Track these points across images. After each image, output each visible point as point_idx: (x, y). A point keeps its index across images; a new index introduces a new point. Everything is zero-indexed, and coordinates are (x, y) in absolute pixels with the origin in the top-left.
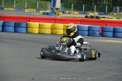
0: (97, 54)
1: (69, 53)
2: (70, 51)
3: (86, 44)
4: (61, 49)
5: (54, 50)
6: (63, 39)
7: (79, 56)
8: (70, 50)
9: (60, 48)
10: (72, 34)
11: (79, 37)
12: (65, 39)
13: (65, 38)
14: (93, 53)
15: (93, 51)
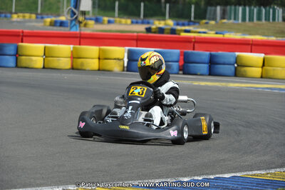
0: (212, 124)
1: (148, 125)
2: (150, 121)
3: (185, 102)
4: (128, 115)
5: (112, 117)
6: (132, 90)
7: (173, 133)
8: (151, 116)
9: (126, 112)
10: (155, 78)
11: (169, 85)
12: (137, 91)
13: (139, 88)
14: (204, 124)
15: (203, 118)
